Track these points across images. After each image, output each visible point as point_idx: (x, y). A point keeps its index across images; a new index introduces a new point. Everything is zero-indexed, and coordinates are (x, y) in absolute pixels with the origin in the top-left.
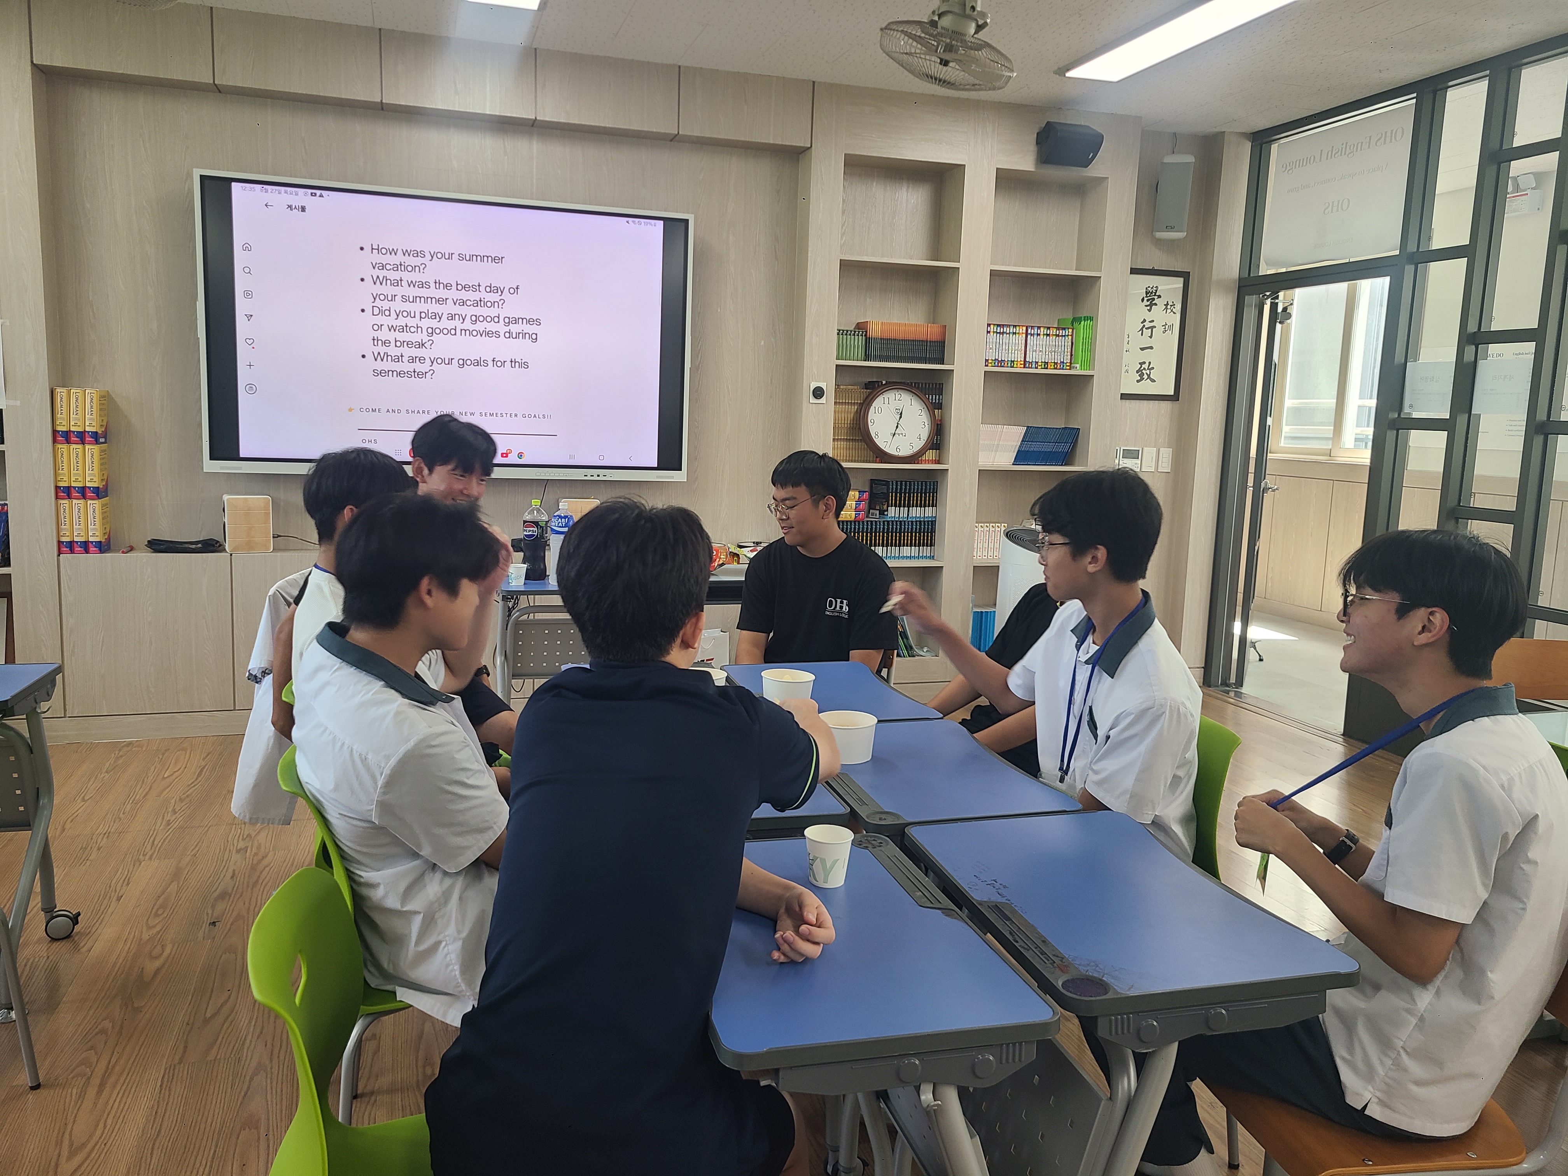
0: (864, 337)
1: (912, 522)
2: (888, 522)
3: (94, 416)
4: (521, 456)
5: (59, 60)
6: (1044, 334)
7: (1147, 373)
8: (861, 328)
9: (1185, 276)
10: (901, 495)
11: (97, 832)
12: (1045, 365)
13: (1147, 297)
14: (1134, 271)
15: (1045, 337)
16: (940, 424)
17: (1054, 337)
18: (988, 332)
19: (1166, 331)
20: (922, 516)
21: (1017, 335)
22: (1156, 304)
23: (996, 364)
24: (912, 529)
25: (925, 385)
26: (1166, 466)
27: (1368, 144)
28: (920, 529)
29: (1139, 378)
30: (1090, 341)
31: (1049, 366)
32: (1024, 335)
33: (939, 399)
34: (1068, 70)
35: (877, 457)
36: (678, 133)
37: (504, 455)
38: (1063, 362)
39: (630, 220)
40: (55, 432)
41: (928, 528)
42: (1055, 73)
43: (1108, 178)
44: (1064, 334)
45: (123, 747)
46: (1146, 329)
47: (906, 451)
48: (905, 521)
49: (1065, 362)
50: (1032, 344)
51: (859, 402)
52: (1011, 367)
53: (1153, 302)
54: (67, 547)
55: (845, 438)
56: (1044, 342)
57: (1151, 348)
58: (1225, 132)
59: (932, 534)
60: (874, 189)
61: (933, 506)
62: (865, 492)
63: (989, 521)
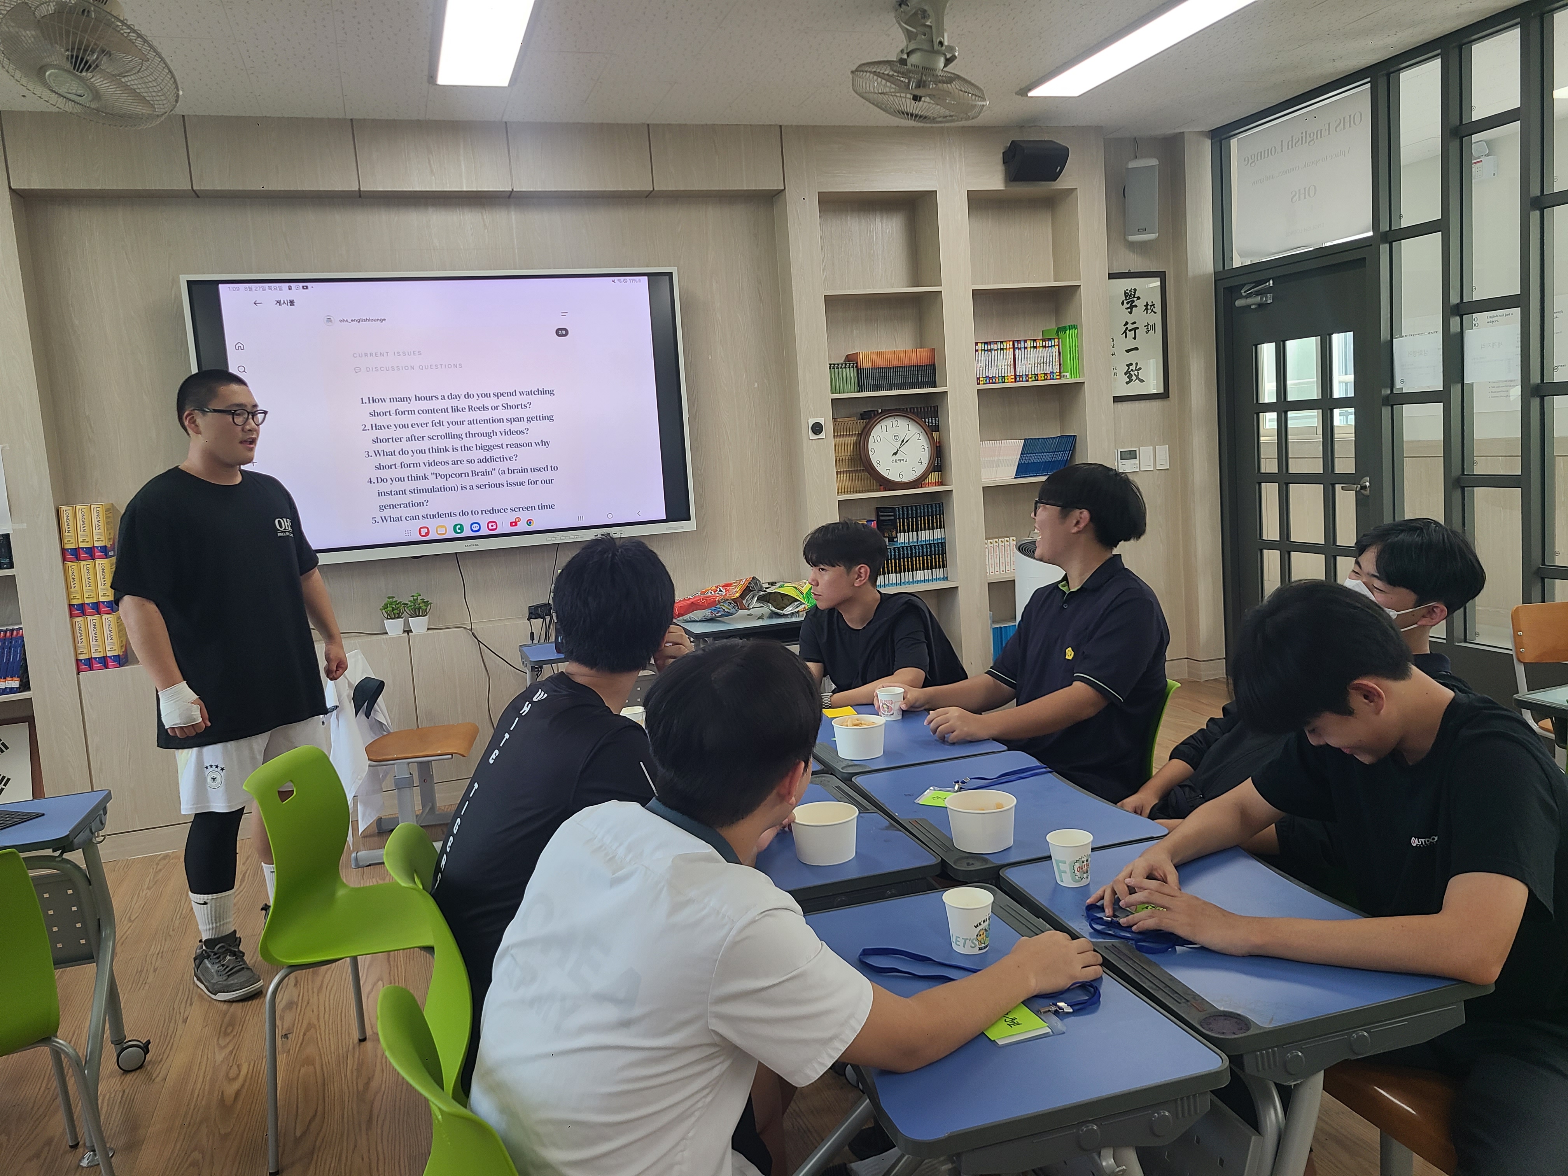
0: (855, 369)
1: (922, 545)
2: (899, 548)
3: (102, 531)
4: (530, 523)
5: (36, 182)
6: (1031, 347)
7: (1135, 374)
8: (851, 359)
9: (1161, 275)
10: (908, 520)
11: (150, 953)
12: (1035, 377)
13: (1126, 300)
14: (1112, 276)
15: (1032, 349)
16: (939, 446)
17: (1041, 349)
18: (977, 351)
19: (1149, 331)
20: (931, 538)
21: (1005, 351)
22: (1136, 306)
23: (988, 380)
24: (923, 552)
25: (921, 410)
26: (1163, 462)
27: (1327, 131)
28: (931, 551)
29: (1128, 380)
30: (1077, 349)
31: (1039, 377)
32: (1012, 350)
33: (935, 422)
34: (1030, 90)
35: (880, 486)
36: (654, 189)
37: (514, 524)
39: (616, 279)
40: (64, 551)
41: (939, 550)
42: (1017, 93)
43: (1077, 189)
44: (1050, 345)
45: (160, 860)
46: (1130, 331)
47: (909, 476)
48: (915, 546)
49: (1054, 372)
50: (1020, 358)
51: (857, 433)
52: (1002, 383)
53: (1133, 304)
54: (85, 664)
55: (848, 469)
56: (1032, 355)
57: (1136, 349)
58: (1183, 132)
59: (943, 556)
60: (849, 222)
61: (941, 528)
62: (873, 521)
63: (997, 536)
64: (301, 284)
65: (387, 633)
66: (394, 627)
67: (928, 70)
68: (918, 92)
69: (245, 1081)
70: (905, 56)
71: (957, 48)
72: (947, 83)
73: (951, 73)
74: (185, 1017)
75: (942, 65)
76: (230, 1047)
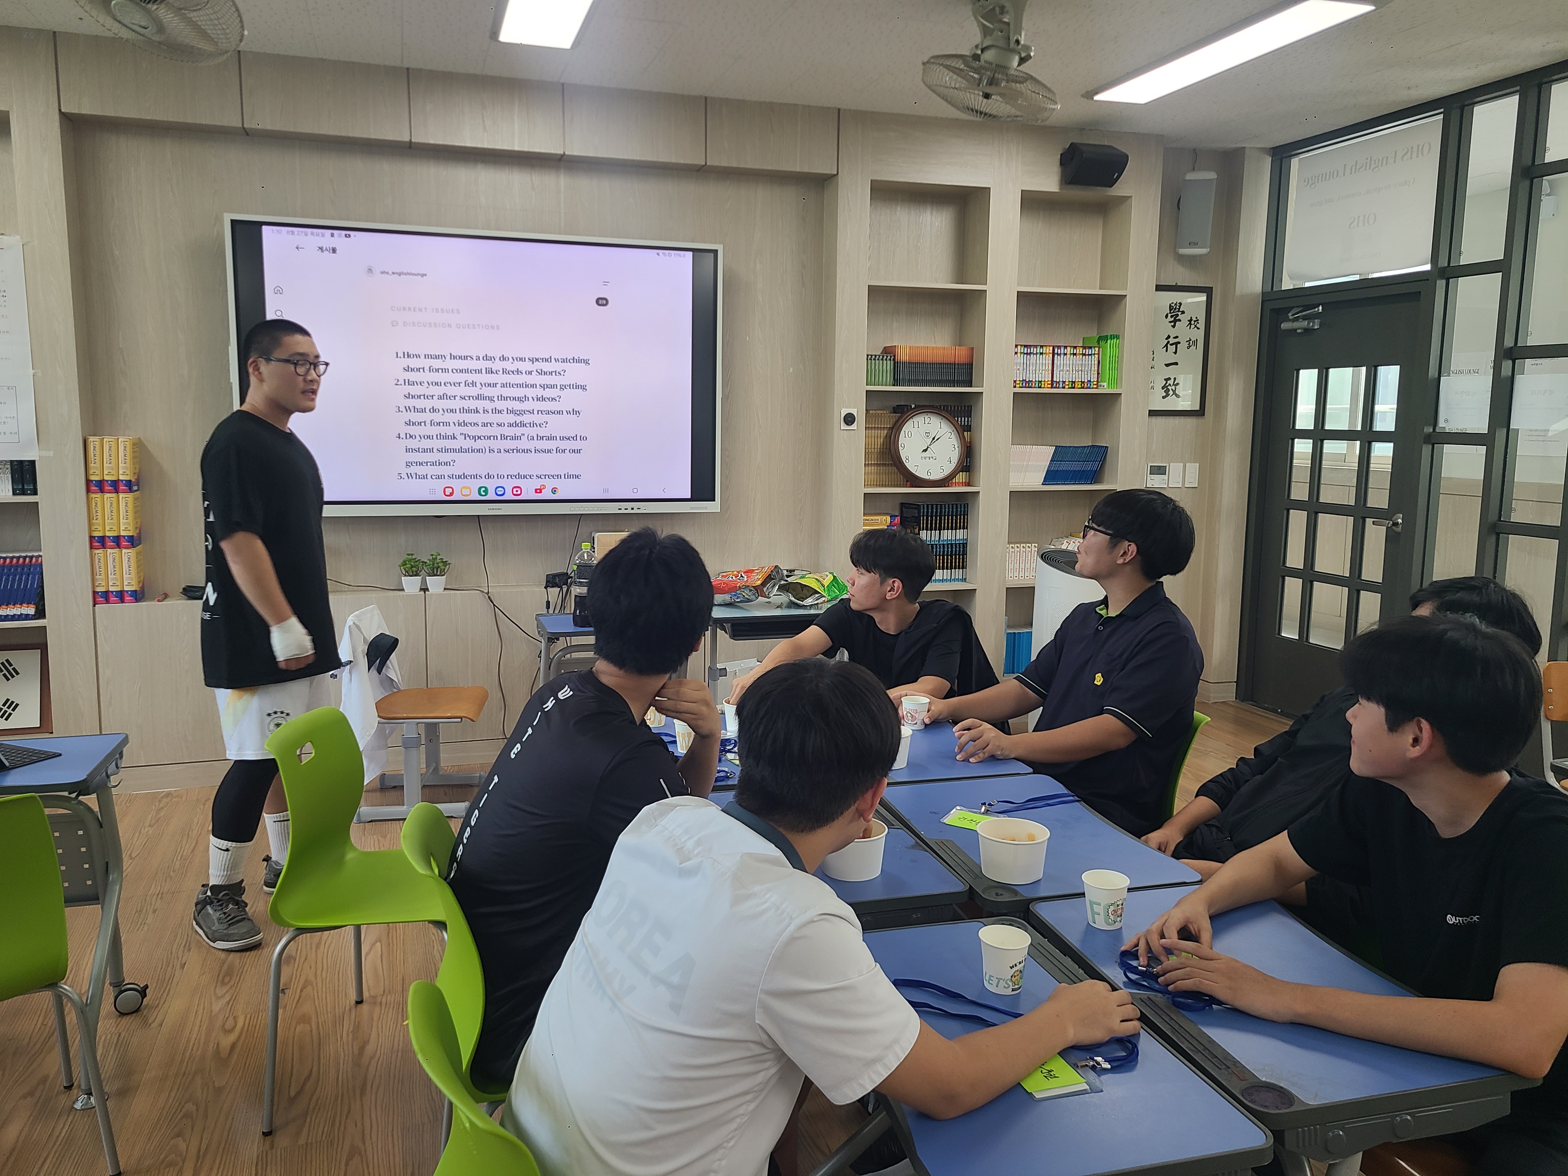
0: (892, 362)
1: (944, 545)
3: (128, 465)
4: (555, 491)
5: (87, 107)
6: (1071, 354)
7: (1172, 389)
8: (889, 352)
9: (1208, 291)
10: (932, 518)
11: (150, 893)
12: (1072, 385)
13: (1170, 313)
14: (1159, 288)
15: (1072, 356)
16: (970, 446)
17: (1081, 356)
18: (1016, 353)
19: (1190, 346)
20: (954, 538)
21: (1044, 356)
22: (1180, 320)
23: (1024, 384)
24: (944, 552)
25: (954, 408)
26: (1192, 480)
27: (1393, 159)
28: (952, 551)
29: (1165, 394)
30: (1117, 359)
31: (1076, 385)
32: (1051, 355)
33: (968, 421)
34: (1097, 93)
35: (907, 481)
36: (706, 164)
37: (538, 491)
38: (1090, 381)
39: (660, 252)
40: (88, 482)
41: (960, 551)
42: (1083, 96)
43: (1131, 197)
44: (1090, 353)
45: (162, 797)
46: (1171, 345)
47: (937, 474)
48: (936, 544)
49: (1092, 380)
50: (1059, 364)
51: (889, 426)
52: (1039, 388)
53: (1177, 318)
54: (102, 597)
55: (876, 462)
56: (1071, 362)
57: (1176, 364)
58: (1245, 147)
59: (963, 557)
60: (898, 213)
61: (964, 529)
62: (897, 516)
63: (1019, 541)
64: (344, 232)
65: (404, 590)
66: (411, 584)
67: (1002, 68)
68: (988, 90)
69: (241, 1033)
70: (979, 52)
71: (1033, 48)
72: (1020, 82)
73: (1024, 73)
74: (183, 962)
75: (1015, 63)
76: (227, 998)
